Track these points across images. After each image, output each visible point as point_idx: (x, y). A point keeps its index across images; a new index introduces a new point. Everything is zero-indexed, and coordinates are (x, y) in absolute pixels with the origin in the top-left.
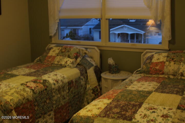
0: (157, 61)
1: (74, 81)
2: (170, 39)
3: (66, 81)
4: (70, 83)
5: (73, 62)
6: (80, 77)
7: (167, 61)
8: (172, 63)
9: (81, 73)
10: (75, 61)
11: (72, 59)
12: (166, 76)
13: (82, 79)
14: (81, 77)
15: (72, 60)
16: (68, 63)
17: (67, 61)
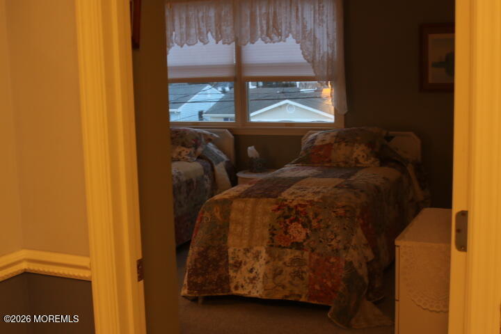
0: (321, 144)
1: (194, 180)
2: (346, 112)
3: (184, 179)
4: (189, 183)
5: (190, 153)
6: (203, 176)
7: (335, 142)
8: (343, 145)
9: (205, 170)
10: (195, 153)
11: (189, 148)
12: (335, 165)
13: (207, 180)
14: (205, 176)
15: (189, 150)
16: (184, 154)
17: (180, 152)
